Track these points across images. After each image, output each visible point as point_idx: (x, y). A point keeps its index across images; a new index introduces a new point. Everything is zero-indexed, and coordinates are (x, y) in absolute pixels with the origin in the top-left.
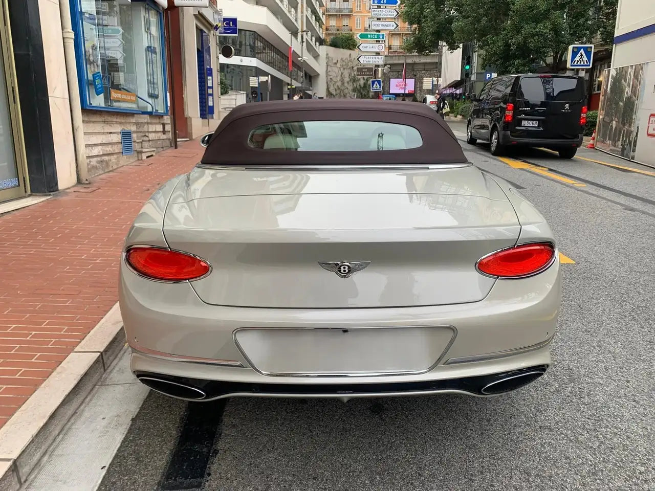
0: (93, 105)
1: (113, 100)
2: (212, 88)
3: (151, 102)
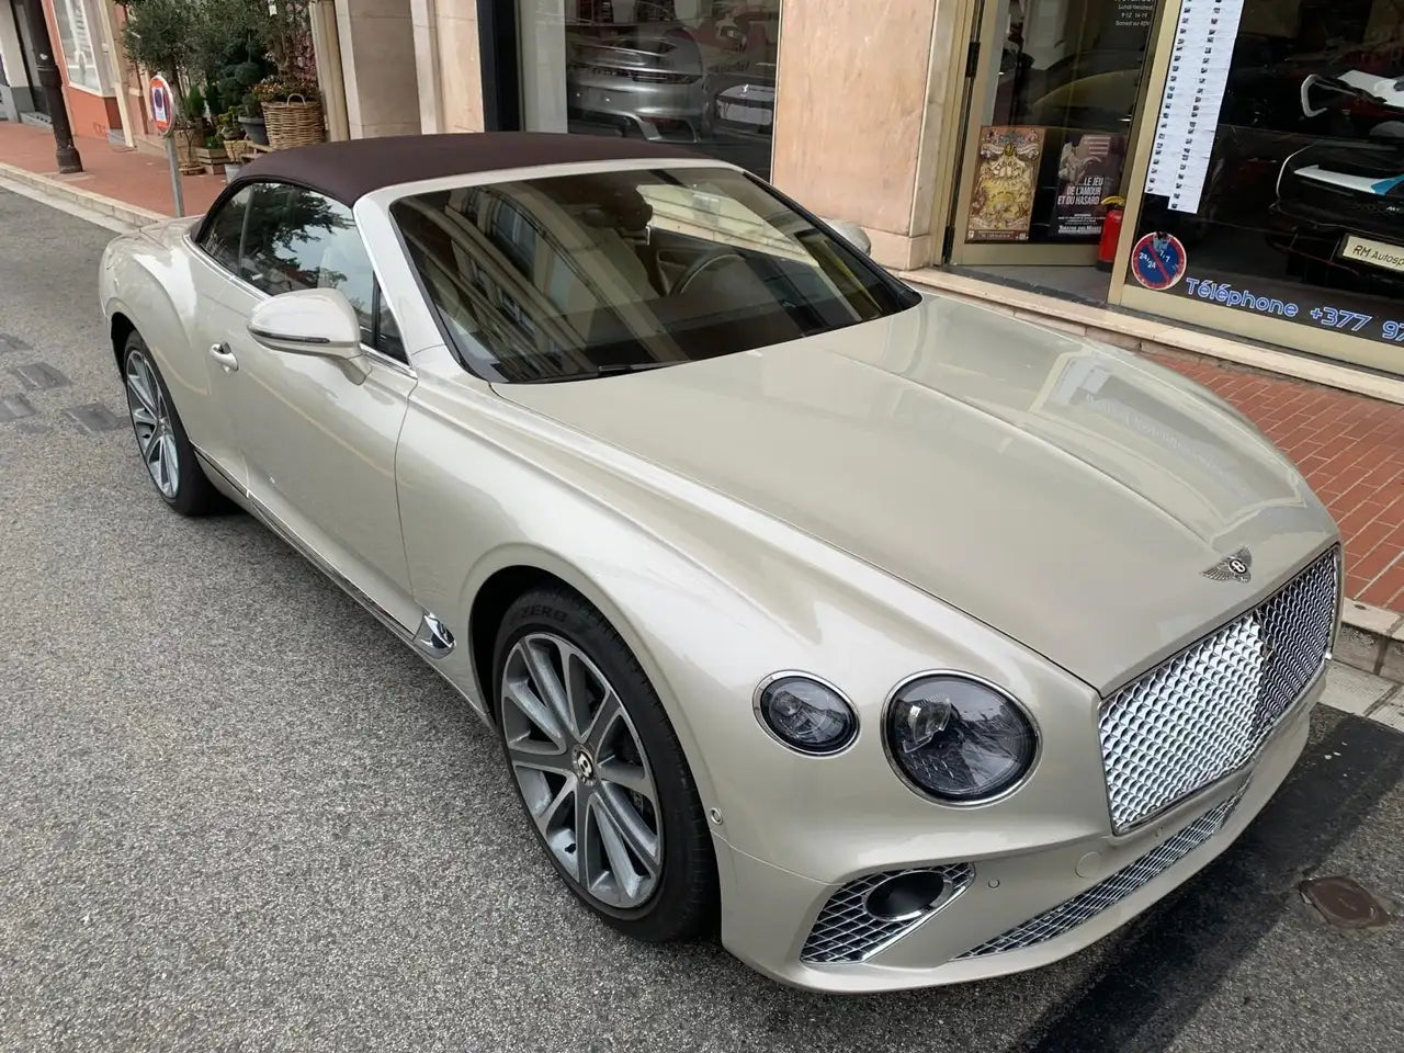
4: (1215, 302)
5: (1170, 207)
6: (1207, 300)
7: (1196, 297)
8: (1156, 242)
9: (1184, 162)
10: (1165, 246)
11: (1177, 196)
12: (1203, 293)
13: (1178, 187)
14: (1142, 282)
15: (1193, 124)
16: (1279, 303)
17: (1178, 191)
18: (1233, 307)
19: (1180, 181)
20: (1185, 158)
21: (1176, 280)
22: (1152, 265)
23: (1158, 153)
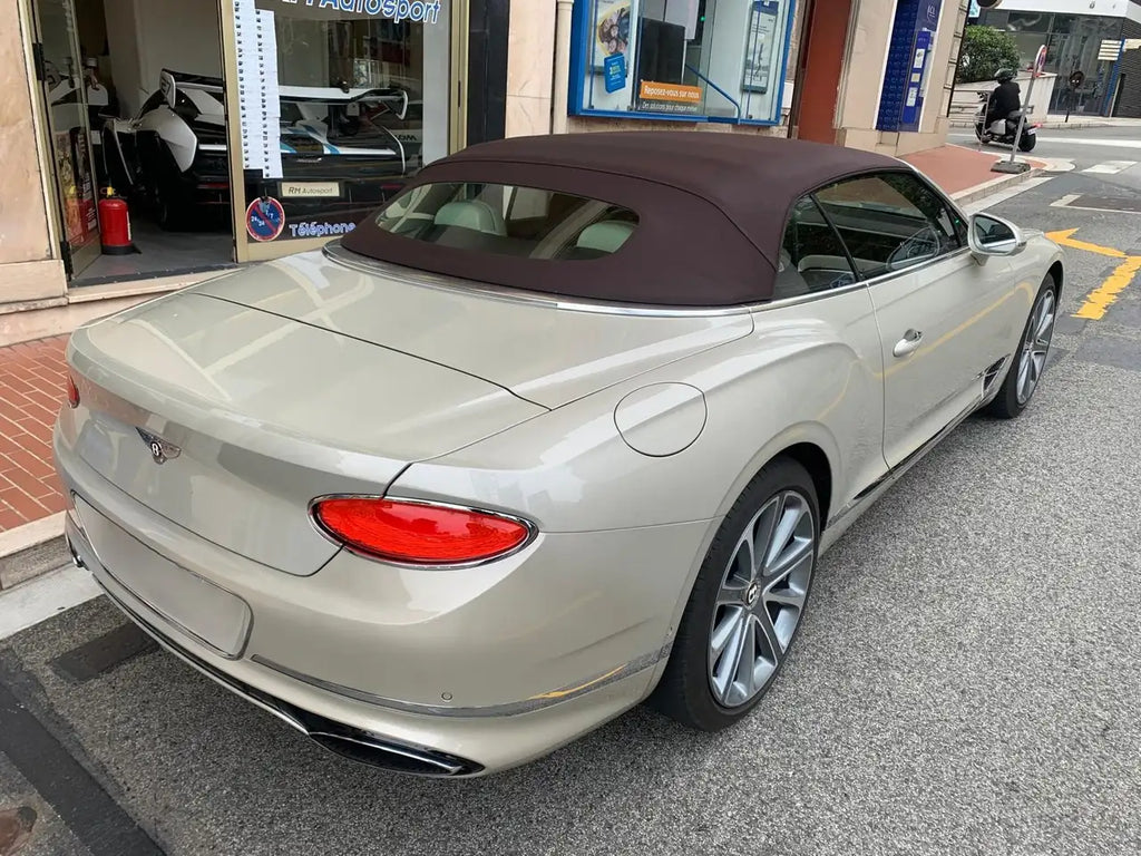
0: (596, 108)
1: (644, 100)
2: (921, 71)
3: (738, 101)
4: (310, 236)
5: (264, 177)
6: (305, 237)
7: (298, 237)
8: (261, 205)
9: (266, 142)
10: (268, 207)
11: (267, 168)
12: (302, 233)
13: (266, 160)
14: (258, 238)
15: (265, 113)
16: (345, 225)
17: (267, 164)
18: (322, 236)
19: (266, 156)
20: (265, 138)
21: (280, 229)
22: (262, 223)
23: (245, 137)
